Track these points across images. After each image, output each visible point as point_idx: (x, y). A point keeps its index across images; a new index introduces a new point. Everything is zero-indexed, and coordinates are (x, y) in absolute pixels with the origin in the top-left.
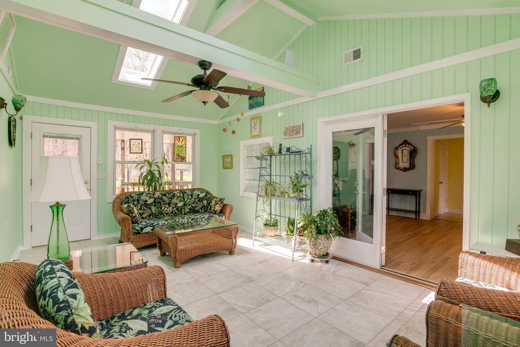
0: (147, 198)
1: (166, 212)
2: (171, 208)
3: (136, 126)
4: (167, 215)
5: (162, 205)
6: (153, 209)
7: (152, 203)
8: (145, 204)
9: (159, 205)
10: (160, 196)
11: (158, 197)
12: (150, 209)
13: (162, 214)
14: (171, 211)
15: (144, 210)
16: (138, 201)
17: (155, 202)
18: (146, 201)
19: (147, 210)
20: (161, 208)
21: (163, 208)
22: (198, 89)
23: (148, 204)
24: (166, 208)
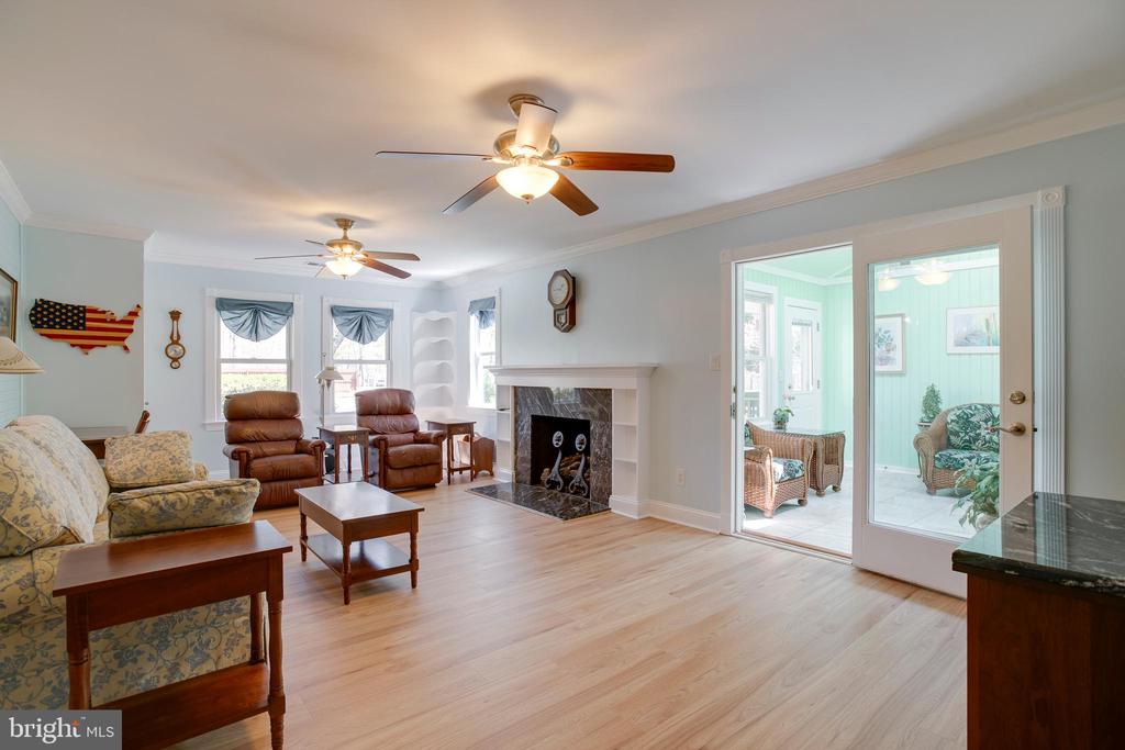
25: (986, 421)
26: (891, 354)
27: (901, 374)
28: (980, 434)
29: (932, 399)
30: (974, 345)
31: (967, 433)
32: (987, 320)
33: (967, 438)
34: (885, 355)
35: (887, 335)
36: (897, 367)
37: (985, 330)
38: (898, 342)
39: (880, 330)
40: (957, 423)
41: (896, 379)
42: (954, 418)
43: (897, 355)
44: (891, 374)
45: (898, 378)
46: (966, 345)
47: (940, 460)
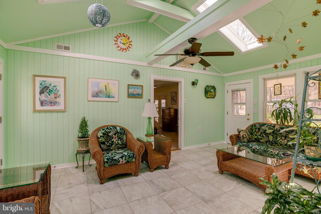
0: (267, 129)
1: (281, 143)
2: (286, 141)
3: (277, 74)
4: (281, 145)
5: (278, 136)
6: (271, 138)
7: (271, 133)
8: (264, 133)
9: (276, 135)
10: (278, 129)
11: (277, 129)
12: (268, 137)
13: (277, 144)
14: (285, 143)
15: (263, 136)
16: (259, 129)
17: (273, 132)
18: (266, 131)
19: (265, 137)
20: (277, 139)
21: (278, 139)
22: (188, 56)
23: (267, 133)
24: (281, 140)
25: (115, 134)
26: (58, 100)
27: (63, 111)
28: (113, 141)
29: (84, 125)
30: (100, 97)
31: (108, 142)
32: (106, 85)
33: (108, 144)
34: (53, 100)
35: (55, 88)
36: (61, 107)
37: (105, 90)
38: (61, 93)
39: (50, 85)
40: (104, 137)
41: (60, 114)
42: (102, 135)
43: (61, 100)
44: (57, 111)
45: (62, 114)
46: (97, 97)
47: (107, 162)
